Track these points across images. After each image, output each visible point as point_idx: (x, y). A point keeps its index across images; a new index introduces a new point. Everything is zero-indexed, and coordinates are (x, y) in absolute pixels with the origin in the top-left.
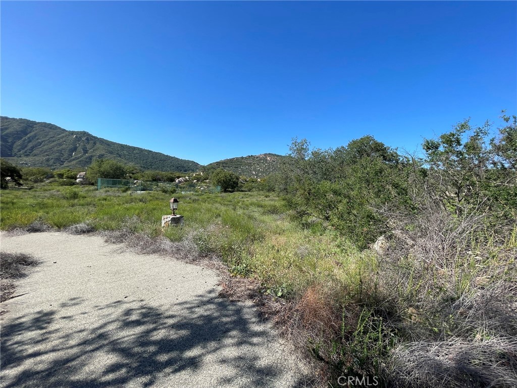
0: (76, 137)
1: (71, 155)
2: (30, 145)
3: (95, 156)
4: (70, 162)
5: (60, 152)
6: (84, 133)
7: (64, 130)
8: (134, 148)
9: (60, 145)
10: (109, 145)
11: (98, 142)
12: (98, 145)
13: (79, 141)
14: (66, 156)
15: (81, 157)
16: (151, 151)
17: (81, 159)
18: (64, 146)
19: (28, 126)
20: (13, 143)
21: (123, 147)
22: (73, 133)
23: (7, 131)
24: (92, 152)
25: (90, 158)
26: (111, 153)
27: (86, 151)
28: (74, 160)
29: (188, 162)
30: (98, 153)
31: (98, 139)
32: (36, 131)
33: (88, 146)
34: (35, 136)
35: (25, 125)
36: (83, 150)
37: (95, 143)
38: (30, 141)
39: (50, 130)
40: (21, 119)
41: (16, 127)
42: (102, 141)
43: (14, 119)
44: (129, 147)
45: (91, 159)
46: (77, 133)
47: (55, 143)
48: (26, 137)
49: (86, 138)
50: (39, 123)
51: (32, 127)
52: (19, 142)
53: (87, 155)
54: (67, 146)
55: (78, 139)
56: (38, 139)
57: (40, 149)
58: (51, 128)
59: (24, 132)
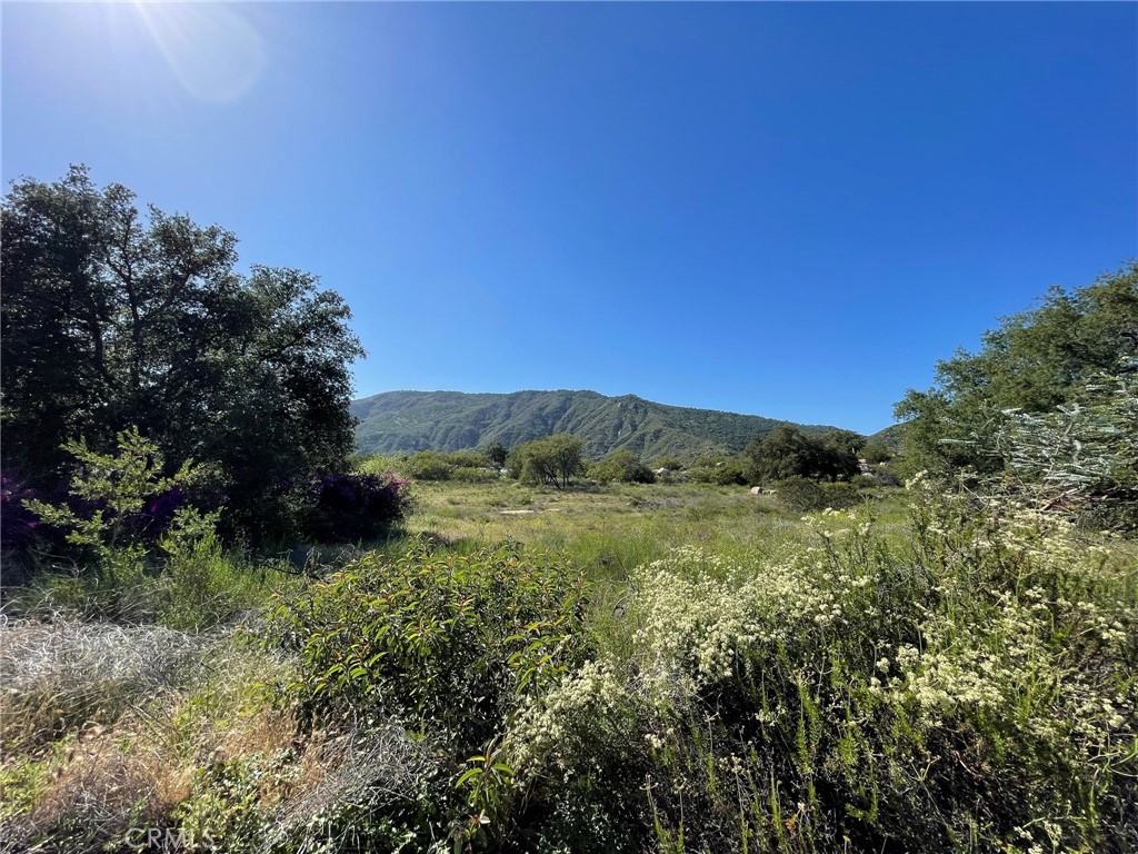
0: (622, 405)
1: (616, 435)
2: (570, 426)
3: (648, 433)
4: (615, 447)
5: (603, 431)
6: (632, 398)
7: (606, 398)
8: (707, 413)
9: (603, 421)
10: (665, 412)
11: (650, 409)
12: (651, 415)
13: (625, 411)
14: (610, 437)
15: (629, 437)
16: (736, 415)
17: (630, 440)
18: (607, 422)
19: (568, 397)
20: (553, 426)
21: (687, 412)
22: (616, 400)
23: (548, 410)
24: (644, 428)
25: (642, 438)
26: (671, 425)
27: (635, 428)
28: (620, 443)
30: (652, 428)
31: (650, 403)
32: (575, 405)
33: (637, 419)
34: (572, 414)
35: (562, 398)
36: (632, 425)
37: (646, 412)
38: (569, 421)
39: (591, 400)
40: (559, 391)
41: (555, 403)
42: (656, 407)
43: (553, 392)
44: (699, 412)
45: (643, 440)
46: (622, 399)
47: (597, 419)
48: (565, 415)
49: (637, 406)
51: (571, 399)
52: (559, 423)
53: (638, 433)
54: (611, 422)
55: (624, 408)
56: (577, 416)
57: (581, 431)
58: (590, 398)
59: (564, 409)
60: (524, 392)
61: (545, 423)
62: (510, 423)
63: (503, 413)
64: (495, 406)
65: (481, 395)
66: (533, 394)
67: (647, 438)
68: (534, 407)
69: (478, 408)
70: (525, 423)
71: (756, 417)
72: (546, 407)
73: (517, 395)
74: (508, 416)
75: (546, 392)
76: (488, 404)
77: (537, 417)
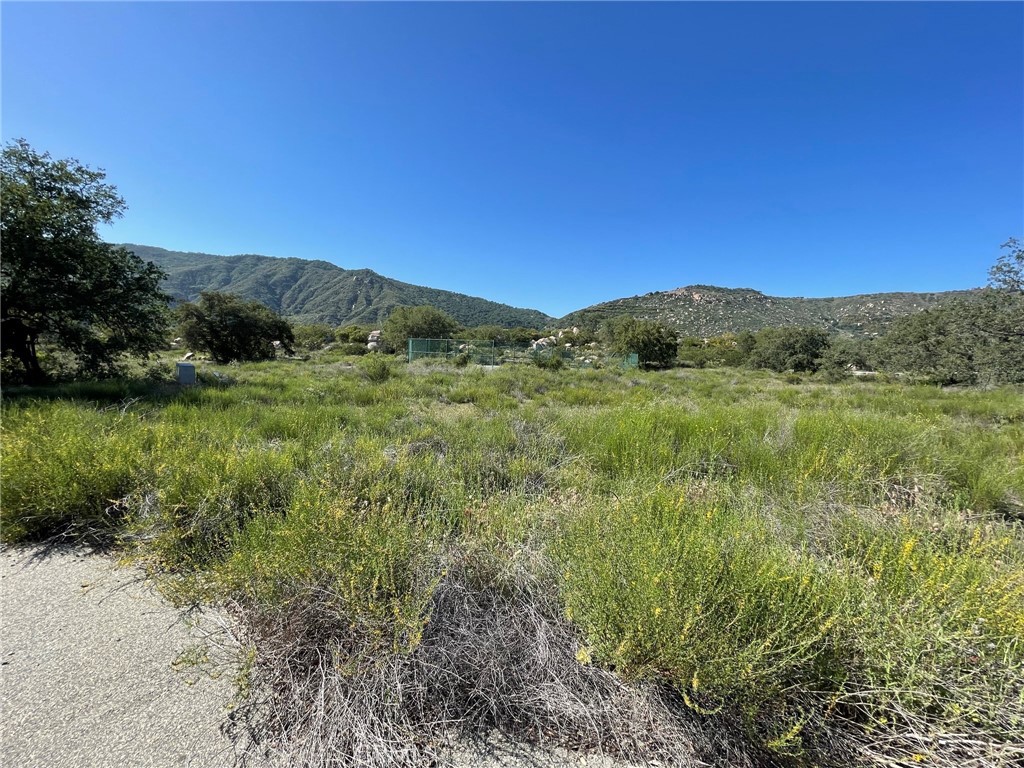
0: (357, 279)
1: (350, 309)
2: (302, 296)
3: (381, 308)
4: (348, 320)
5: (336, 304)
6: (368, 272)
7: (342, 270)
8: (439, 293)
9: (337, 293)
10: (400, 289)
11: (386, 286)
12: (386, 290)
13: (360, 285)
14: (343, 310)
15: (363, 311)
16: (464, 296)
18: (341, 295)
19: (299, 266)
21: (421, 291)
22: (352, 273)
23: (275, 278)
24: (378, 302)
25: (375, 312)
26: (404, 302)
27: (369, 302)
28: (354, 316)
29: (528, 312)
30: (386, 303)
31: (386, 280)
32: (308, 275)
33: (372, 293)
34: (306, 282)
35: (293, 267)
36: (366, 300)
37: (381, 288)
38: (300, 291)
39: (325, 272)
40: (290, 259)
41: (284, 271)
42: (391, 283)
43: (282, 259)
44: (431, 291)
45: (376, 314)
46: (357, 273)
47: (331, 291)
48: (296, 285)
49: (370, 280)
50: (311, 262)
51: (303, 269)
52: (288, 294)
53: (371, 308)
54: (344, 295)
55: (359, 282)
56: (310, 287)
57: (313, 302)
58: (325, 269)
59: (294, 278)
60: (247, 256)
61: (273, 292)
63: (220, 277)
64: (208, 269)
65: (191, 255)
66: (259, 259)
67: (381, 312)
68: (259, 275)
69: (186, 269)
70: (248, 290)
71: (478, 298)
72: (274, 274)
73: (239, 259)
74: (226, 281)
75: (274, 259)
76: (201, 266)
77: (262, 284)
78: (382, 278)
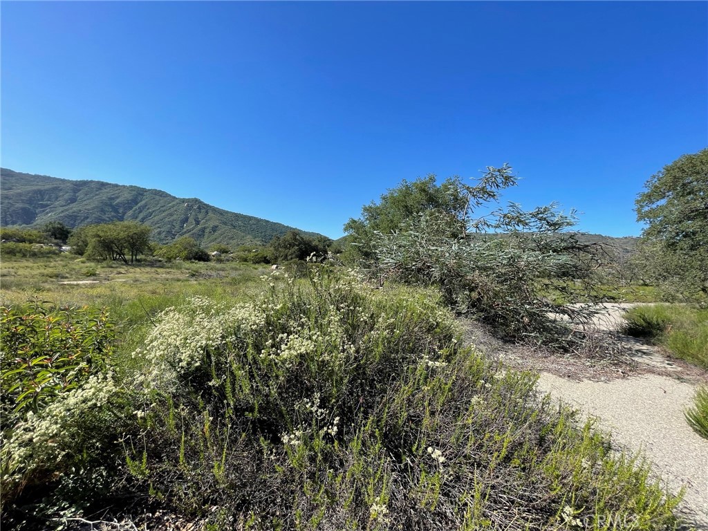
0: (188, 205)
1: (183, 227)
2: (141, 216)
3: (208, 227)
4: (181, 235)
5: (171, 223)
6: (196, 201)
7: (175, 198)
8: (250, 218)
9: (171, 215)
10: (221, 214)
11: (210, 211)
12: (210, 215)
13: (190, 210)
14: (177, 228)
15: (193, 229)
16: (268, 221)
17: (193, 231)
18: (175, 216)
19: (139, 193)
20: (124, 213)
21: (237, 216)
22: (183, 201)
23: (118, 201)
24: (205, 223)
25: (203, 230)
26: (225, 223)
27: (198, 223)
28: (185, 232)
29: (313, 234)
30: (211, 224)
31: (211, 207)
32: (147, 200)
33: (200, 216)
34: (145, 205)
35: (134, 193)
36: (195, 220)
37: (207, 212)
38: (140, 212)
39: (161, 198)
40: (131, 186)
41: (126, 196)
42: (215, 210)
43: (124, 186)
44: (245, 217)
45: (204, 232)
46: (188, 201)
47: (166, 213)
48: (137, 207)
49: (198, 207)
50: (149, 190)
51: (142, 195)
52: (130, 213)
53: (199, 227)
54: (177, 217)
55: (190, 208)
56: (148, 209)
57: (151, 221)
58: (161, 196)
59: (135, 201)
60: (92, 182)
61: (116, 211)
62: (75, 207)
63: (67, 196)
64: (56, 189)
66: (103, 184)
67: (207, 231)
68: (104, 196)
69: (35, 188)
70: (93, 208)
71: (279, 224)
72: (117, 197)
73: (84, 183)
74: (73, 200)
75: (117, 186)
76: (47, 187)
77: (106, 205)
78: (207, 206)
